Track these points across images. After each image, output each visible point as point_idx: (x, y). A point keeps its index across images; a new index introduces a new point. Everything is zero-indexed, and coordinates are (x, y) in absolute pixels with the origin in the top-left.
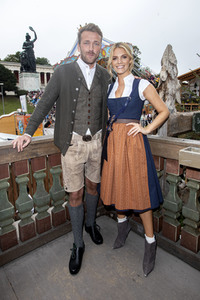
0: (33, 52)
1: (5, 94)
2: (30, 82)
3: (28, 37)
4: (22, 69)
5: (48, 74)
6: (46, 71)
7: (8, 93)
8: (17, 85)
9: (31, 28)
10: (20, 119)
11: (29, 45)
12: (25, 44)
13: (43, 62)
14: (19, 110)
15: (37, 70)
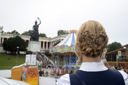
0: (38, 30)
1: (19, 53)
2: (34, 47)
3: (36, 23)
4: (31, 39)
5: (45, 43)
6: (44, 41)
7: (21, 53)
8: (27, 48)
9: (38, 18)
10: (25, 69)
11: (36, 27)
12: (34, 26)
14: (25, 64)
15: (39, 40)
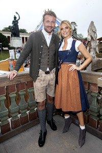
0: (18, 26)
1: (2, 49)
2: (16, 42)
3: (15, 18)
4: (12, 35)
5: (26, 38)
6: (25, 36)
7: (4, 49)
8: (10, 44)
9: (17, 13)
10: (11, 63)
11: (15, 22)
12: (13, 22)
13: (24, 31)
14: (11, 58)
15: (20, 36)
